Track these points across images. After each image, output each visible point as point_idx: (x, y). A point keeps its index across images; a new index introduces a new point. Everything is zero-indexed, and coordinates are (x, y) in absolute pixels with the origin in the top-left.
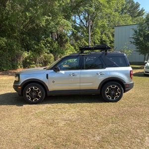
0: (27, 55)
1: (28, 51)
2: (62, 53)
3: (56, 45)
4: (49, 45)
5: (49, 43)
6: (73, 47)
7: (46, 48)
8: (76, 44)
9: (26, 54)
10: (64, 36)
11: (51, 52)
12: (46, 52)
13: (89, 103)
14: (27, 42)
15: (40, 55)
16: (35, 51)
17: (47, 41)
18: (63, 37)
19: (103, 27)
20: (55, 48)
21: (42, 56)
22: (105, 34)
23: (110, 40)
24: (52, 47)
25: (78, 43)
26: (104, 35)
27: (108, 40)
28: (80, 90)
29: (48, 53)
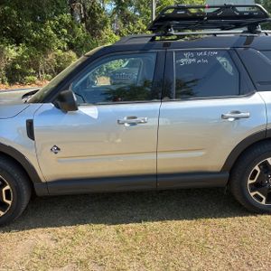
0: (15, 54)
1: (18, 45)
3: (81, 31)
4: (65, 31)
5: (66, 27)
6: (117, 38)
7: (59, 38)
8: (124, 31)
9: (11, 51)
10: (100, 12)
11: (71, 46)
12: (60, 48)
13: (191, 218)
14: (15, 24)
15: (45, 54)
16: (33, 44)
17: (61, 21)
18: (97, 14)
20: (78, 39)
21: (50, 56)
24: (74, 36)
25: (129, 28)
28: (157, 176)
29: (64, 50)
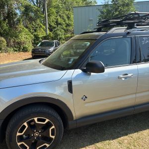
2: (16, 37)
3: (5, 26)
6: (27, 30)
18: (14, 16)
19: (57, 7)
22: (60, 16)
23: (66, 23)
26: (58, 17)
27: (64, 23)
